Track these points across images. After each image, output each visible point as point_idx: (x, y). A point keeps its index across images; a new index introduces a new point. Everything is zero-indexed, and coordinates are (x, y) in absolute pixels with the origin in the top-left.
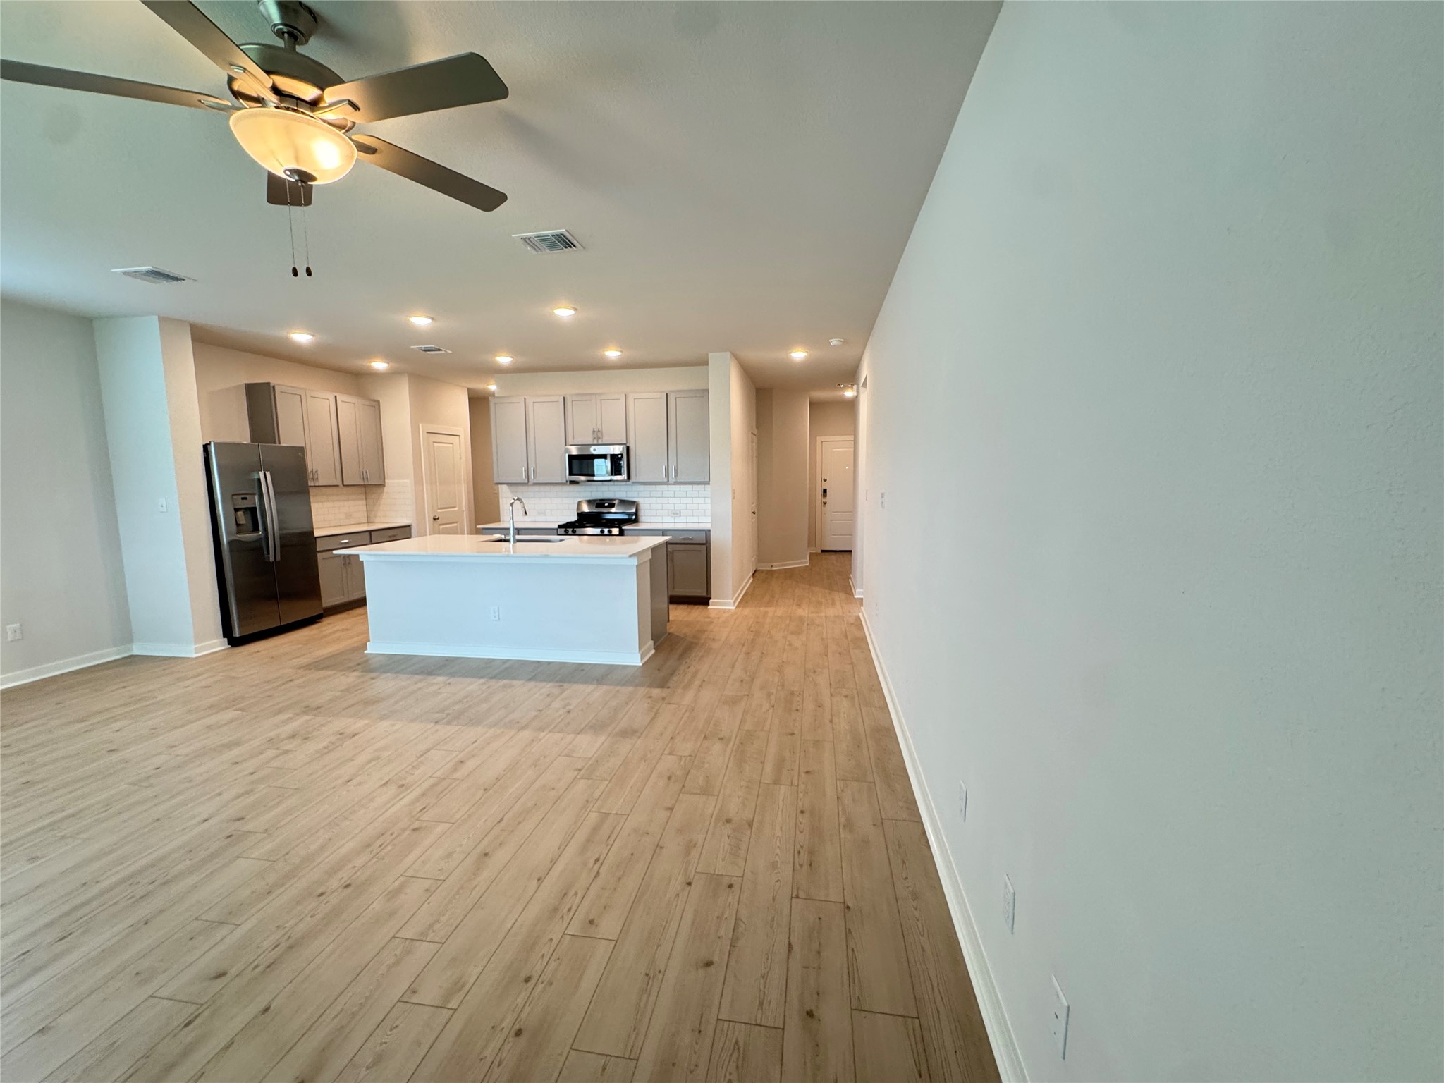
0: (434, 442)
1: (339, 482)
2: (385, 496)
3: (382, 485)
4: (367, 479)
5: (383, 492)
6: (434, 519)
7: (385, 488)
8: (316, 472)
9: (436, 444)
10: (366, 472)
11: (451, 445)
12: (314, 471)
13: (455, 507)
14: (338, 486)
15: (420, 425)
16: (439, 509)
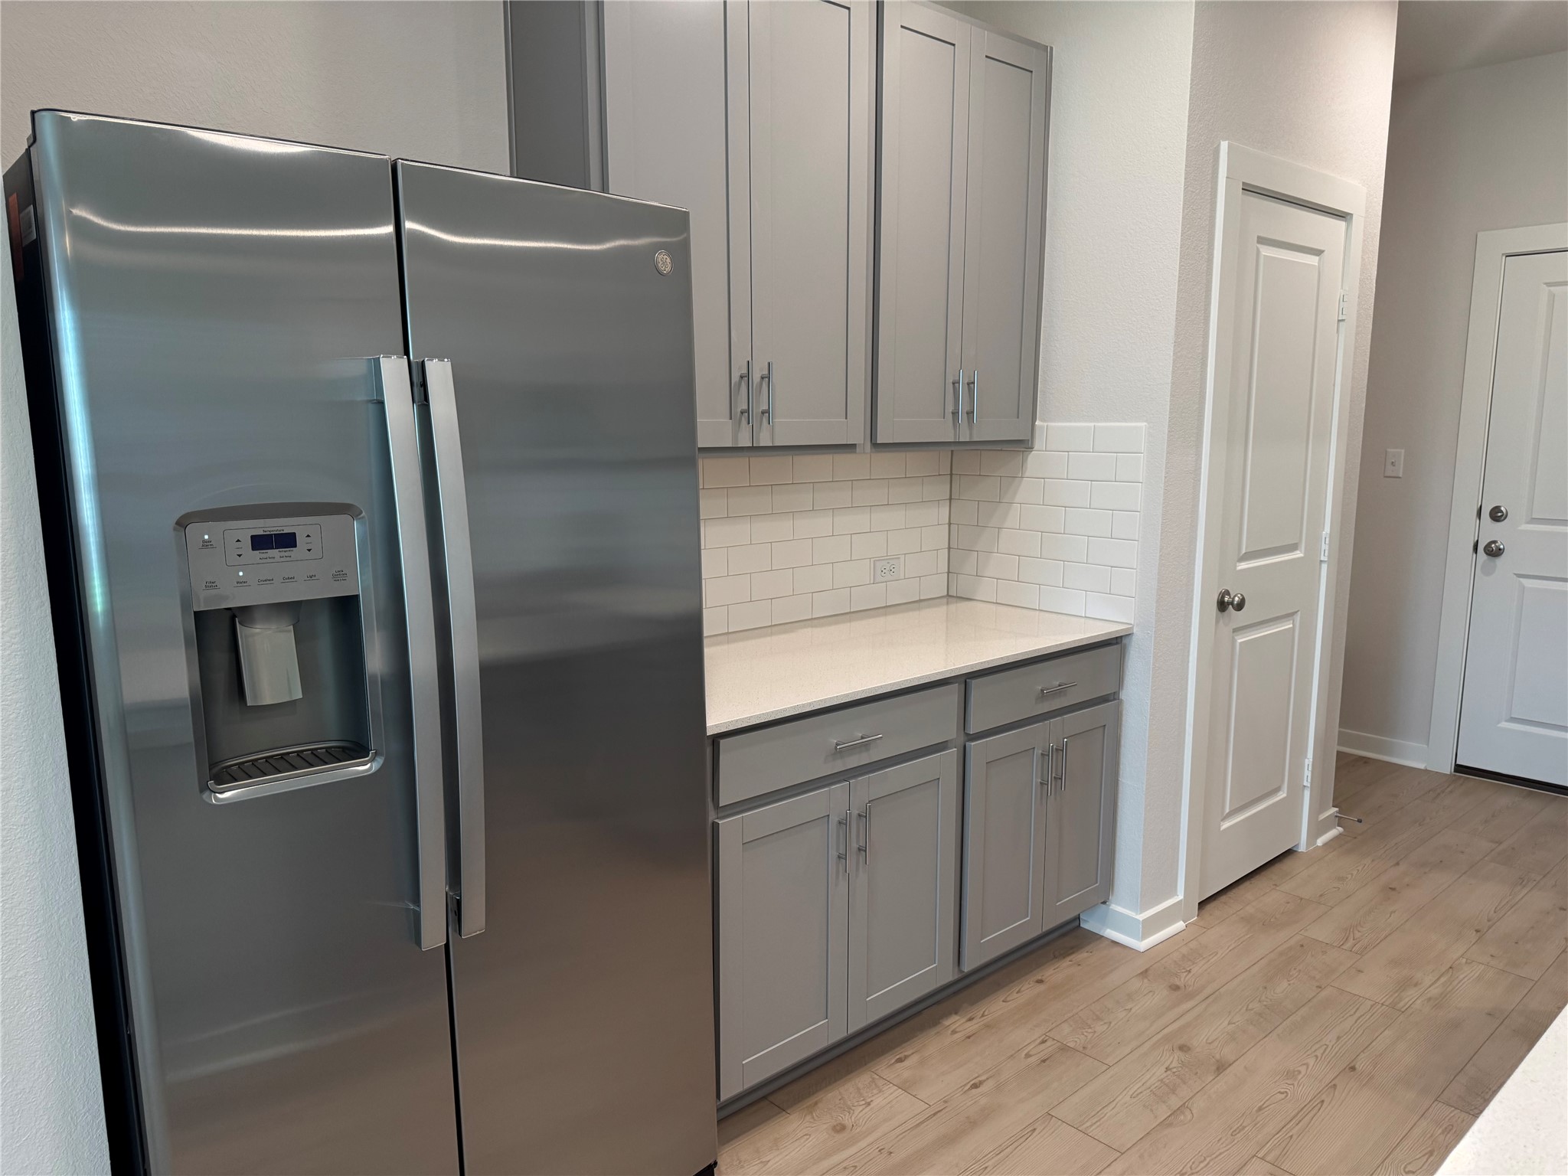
0: (1262, 240)
1: (857, 434)
2: (1026, 490)
3: (1022, 445)
4: (970, 413)
5: (1016, 477)
6: (1222, 606)
7: (1032, 458)
8: (767, 378)
9: (1267, 251)
10: (971, 384)
11: (1313, 260)
12: (756, 377)
13: (1293, 547)
14: (850, 448)
15: (1224, 146)
16: (1243, 558)
